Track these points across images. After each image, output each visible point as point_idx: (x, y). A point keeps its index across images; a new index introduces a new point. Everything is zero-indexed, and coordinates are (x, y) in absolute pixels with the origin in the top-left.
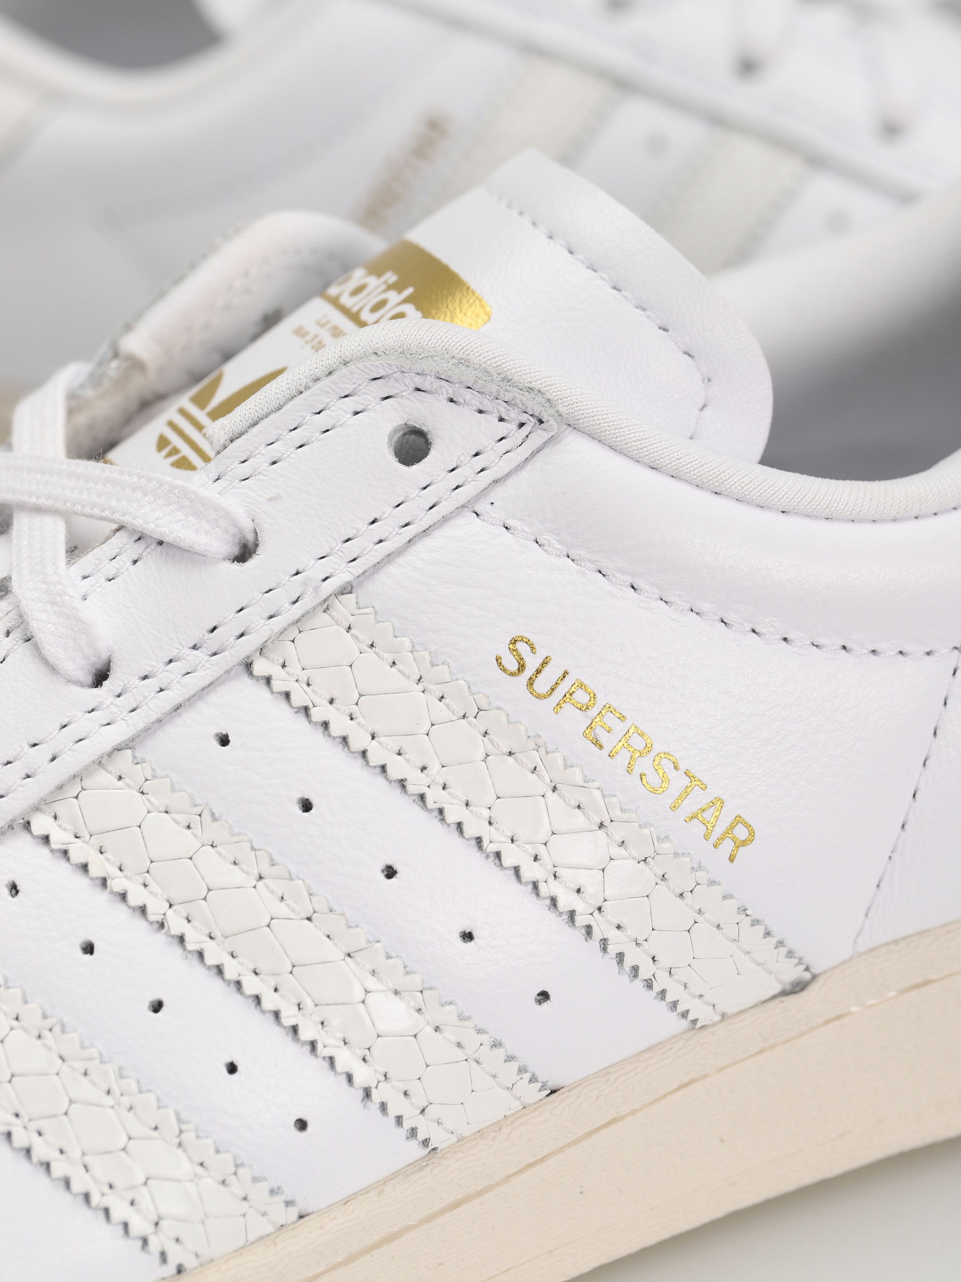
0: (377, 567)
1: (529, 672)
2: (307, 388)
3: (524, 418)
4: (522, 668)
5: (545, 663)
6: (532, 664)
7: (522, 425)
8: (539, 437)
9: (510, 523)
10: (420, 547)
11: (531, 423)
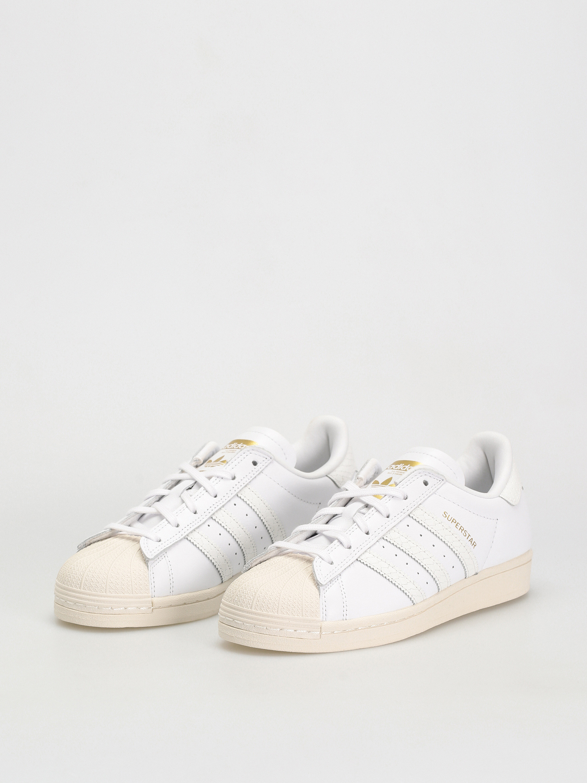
0: (424, 501)
1: (447, 517)
2: (410, 474)
3: (440, 480)
4: (446, 516)
5: (449, 515)
6: (447, 516)
7: (440, 481)
8: (443, 482)
9: (440, 495)
10: (429, 498)
11: (441, 480)
